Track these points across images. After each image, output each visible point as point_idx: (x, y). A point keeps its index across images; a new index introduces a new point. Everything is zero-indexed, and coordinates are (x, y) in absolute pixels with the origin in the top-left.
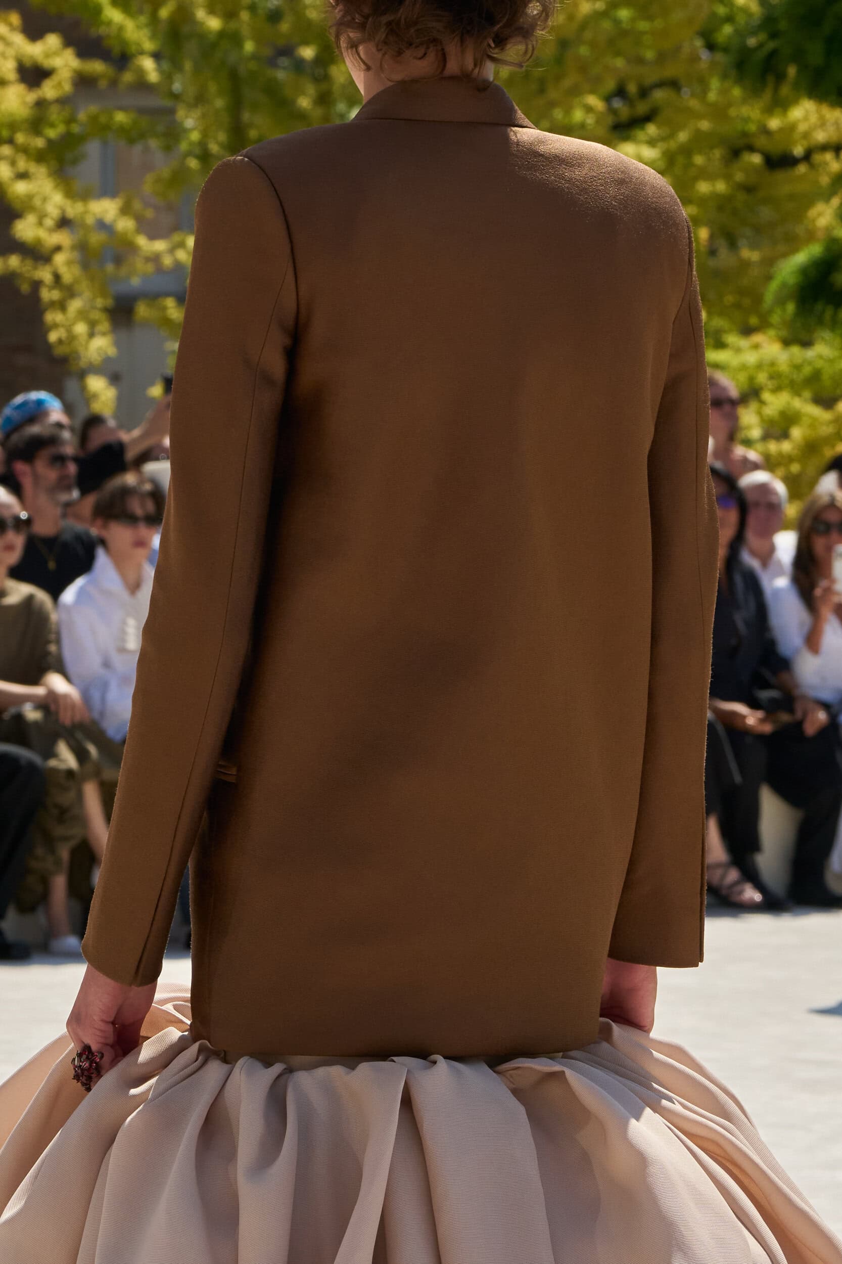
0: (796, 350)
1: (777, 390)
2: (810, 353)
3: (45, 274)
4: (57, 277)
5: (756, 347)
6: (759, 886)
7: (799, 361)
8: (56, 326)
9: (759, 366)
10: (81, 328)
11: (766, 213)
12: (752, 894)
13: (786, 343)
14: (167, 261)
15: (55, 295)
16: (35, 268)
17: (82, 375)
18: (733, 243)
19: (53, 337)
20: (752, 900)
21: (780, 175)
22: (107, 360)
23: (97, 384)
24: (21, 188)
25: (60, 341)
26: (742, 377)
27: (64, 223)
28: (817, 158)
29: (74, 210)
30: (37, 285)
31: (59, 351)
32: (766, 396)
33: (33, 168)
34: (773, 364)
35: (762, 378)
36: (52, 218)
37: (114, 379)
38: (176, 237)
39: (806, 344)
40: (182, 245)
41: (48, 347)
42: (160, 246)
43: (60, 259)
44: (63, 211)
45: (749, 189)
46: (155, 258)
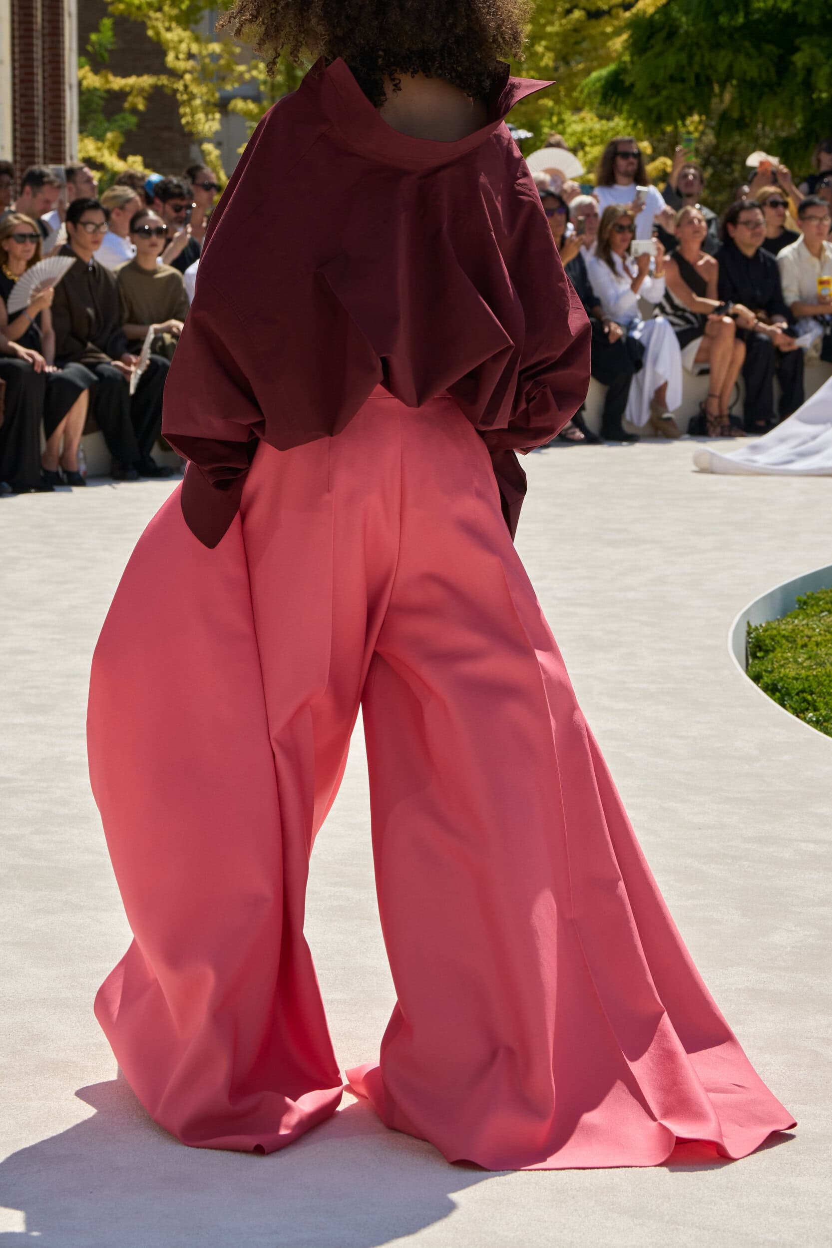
0: (604, 122)
1: (592, 146)
2: (612, 124)
3: (180, 86)
4: (186, 87)
5: (583, 120)
6: (583, 429)
7: (605, 128)
8: (185, 115)
9: (583, 133)
10: (201, 116)
11: (585, 45)
12: (580, 435)
13: (601, 117)
14: (247, 76)
15: (185, 97)
16: (174, 83)
17: (201, 142)
18: (567, 62)
19: (184, 121)
20: (579, 437)
21: (593, 22)
22: (216, 133)
23: (208, 147)
24: (169, 36)
25: (188, 123)
26: (574, 139)
27: (190, 56)
28: (614, 12)
29: (195, 48)
30: (176, 91)
31: (187, 129)
32: (587, 149)
33: (174, 25)
34: (591, 131)
35: (586, 140)
36: (184, 54)
37: (218, 145)
38: (253, 62)
39: (609, 118)
40: (256, 67)
41: (181, 127)
42: (242, 68)
43: (188, 77)
44: (189, 49)
45: (576, 30)
46: (241, 74)
